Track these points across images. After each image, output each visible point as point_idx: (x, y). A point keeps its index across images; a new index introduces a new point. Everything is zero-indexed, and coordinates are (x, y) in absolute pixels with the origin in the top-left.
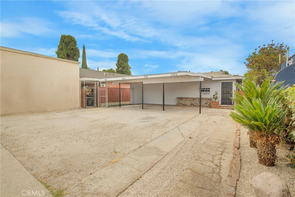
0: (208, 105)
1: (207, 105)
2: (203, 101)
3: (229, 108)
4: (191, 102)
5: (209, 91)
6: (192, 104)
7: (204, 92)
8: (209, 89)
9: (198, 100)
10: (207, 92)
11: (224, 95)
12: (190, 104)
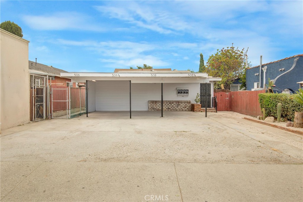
0: (187, 109)
1: (185, 109)
2: (181, 105)
3: (212, 110)
4: (167, 106)
5: (187, 93)
6: (169, 109)
7: (182, 94)
8: (188, 90)
9: (175, 103)
10: (185, 94)
11: (203, 97)
12: (167, 108)
